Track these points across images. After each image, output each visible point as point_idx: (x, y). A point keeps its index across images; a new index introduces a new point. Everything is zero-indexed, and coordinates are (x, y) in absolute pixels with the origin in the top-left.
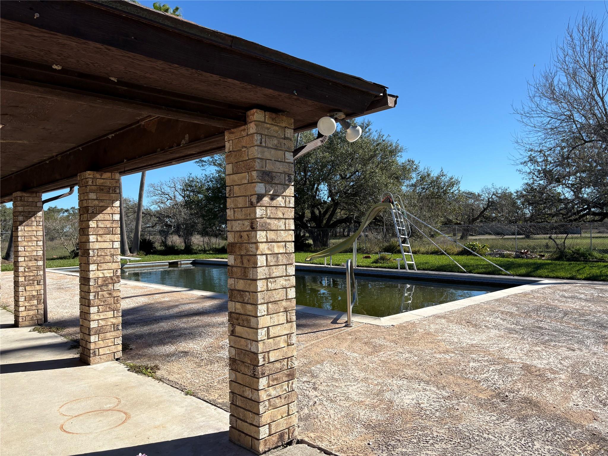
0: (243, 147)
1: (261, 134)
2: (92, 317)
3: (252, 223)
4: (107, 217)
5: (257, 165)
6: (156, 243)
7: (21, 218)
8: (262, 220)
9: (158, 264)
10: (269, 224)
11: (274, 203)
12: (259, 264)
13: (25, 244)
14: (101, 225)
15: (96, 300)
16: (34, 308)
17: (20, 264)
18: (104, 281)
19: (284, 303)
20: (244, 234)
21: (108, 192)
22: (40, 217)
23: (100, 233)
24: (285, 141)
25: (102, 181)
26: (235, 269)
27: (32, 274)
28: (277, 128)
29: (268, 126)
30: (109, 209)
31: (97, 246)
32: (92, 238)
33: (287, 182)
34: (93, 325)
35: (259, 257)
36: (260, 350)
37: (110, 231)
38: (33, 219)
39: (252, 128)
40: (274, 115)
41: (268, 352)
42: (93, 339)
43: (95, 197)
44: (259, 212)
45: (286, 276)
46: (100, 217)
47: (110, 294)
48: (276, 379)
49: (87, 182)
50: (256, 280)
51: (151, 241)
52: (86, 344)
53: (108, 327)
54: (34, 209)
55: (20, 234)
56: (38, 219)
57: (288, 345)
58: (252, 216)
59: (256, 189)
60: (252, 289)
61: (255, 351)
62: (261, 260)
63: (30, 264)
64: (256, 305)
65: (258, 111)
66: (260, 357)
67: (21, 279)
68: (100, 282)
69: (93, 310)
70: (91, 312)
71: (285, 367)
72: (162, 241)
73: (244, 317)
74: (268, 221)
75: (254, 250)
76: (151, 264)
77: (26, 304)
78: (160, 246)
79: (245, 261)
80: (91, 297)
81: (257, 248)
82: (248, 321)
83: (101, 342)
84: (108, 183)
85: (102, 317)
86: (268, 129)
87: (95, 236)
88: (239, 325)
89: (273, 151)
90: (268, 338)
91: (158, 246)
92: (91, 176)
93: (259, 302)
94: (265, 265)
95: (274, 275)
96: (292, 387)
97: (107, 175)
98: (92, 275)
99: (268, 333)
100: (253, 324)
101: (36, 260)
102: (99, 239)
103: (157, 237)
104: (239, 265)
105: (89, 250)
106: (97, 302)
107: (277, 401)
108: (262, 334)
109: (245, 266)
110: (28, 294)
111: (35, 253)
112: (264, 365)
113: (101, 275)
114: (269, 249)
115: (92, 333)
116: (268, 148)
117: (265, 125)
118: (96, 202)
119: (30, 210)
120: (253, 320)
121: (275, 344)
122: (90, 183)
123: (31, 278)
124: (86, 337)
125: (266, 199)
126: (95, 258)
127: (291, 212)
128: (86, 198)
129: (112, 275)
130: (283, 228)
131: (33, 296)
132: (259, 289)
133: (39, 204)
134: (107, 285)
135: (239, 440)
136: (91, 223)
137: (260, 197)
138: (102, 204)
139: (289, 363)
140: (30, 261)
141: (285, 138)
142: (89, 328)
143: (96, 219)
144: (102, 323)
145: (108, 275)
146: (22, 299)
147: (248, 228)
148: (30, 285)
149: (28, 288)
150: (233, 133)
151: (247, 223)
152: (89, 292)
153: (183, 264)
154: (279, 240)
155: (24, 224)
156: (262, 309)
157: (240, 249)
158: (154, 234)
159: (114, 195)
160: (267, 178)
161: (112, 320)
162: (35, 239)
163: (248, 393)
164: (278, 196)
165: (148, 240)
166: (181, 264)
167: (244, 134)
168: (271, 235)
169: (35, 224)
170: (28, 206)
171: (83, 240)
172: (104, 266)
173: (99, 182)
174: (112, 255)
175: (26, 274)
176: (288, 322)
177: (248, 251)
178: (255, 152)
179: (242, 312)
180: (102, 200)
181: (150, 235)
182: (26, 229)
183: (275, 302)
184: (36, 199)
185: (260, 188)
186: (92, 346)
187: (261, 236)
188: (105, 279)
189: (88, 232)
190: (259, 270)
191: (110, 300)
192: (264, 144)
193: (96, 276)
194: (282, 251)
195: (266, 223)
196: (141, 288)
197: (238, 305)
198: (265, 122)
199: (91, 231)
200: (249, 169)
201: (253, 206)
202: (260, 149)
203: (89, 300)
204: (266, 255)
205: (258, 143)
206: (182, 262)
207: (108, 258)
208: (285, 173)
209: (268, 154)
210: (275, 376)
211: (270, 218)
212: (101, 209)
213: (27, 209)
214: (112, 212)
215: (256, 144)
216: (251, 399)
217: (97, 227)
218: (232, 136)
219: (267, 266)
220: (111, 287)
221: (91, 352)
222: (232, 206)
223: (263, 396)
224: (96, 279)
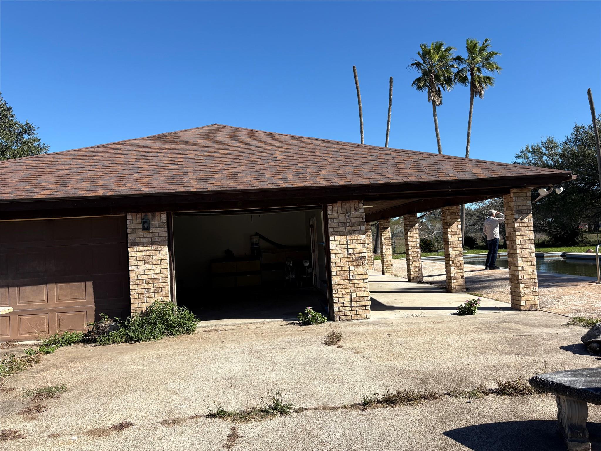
0: (509, 202)
1: (516, 197)
2: (452, 271)
3: (514, 229)
4: (455, 227)
5: (514, 208)
6: (478, 240)
7: (408, 228)
8: (518, 228)
9: (481, 255)
10: (521, 229)
11: (523, 221)
12: (517, 244)
13: (411, 240)
14: (453, 230)
15: (453, 264)
16: (417, 273)
17: (410, 250)
18: (456, 256)
19: (530, 258)
20: (511, 233)
21: (455, 215)
22: (417, 227)
23: (453, 234)
24: (527, 197)
25: (452, 210)
26: (509, 246)
27: (415, 256)
28: (523, 193)
29: (519, 193)
30: (456, 222)
31: (452, 240)
32: (450, 236)
33: (529, 213)
34: (452, 275)
35: (517, 241)
36: (520, 274)
37: (457, 233)
38: (414, 228)
39: (512, 195)
40: (521, 189)
41: (523, 275)
42: (453, 281)
43: (450, 218)
44: (516, 225)
45: (530, 248)
46: (452, 227)
47: (459, 262)
48: (528, 285)
49: (446, 211)
50: (516, 249)
51: (473, 238)
52: (450, 284)
53: (459, 277)
54: (414, 223)
55: (409, 235)
56: (416, 228)
57: (533, 274)
58: (514, 226)
59: (515, 217)
60: (515, 253)
61: (518, 274)
62: (518, 242)
63: (414, 250)
64: (517, 258)
65: (514, 189)
66: (520, 277)
67: (411, 258)
68: (454, 256)
69: (452, 268)
70: (451, 269)
71: (532, 282)
72: (483, 238)
73: (513, 263)
74: (520, 228)
75: (515, 238)
76: (475, 256)
77: (414, 271)
78: (481, 242)
79: (512, 243)
80: (451, 263)
81: (516, 238)
82: (515, 264)
83: (456, 283)
84: (455, 211)
85: (456, 272)
86: (519, 194)
87: (451, 236)
88: (512, 266)
89: (521, 202)
90: (523, 270)
91: (479, 242)
92: (448, 209)
93: (518, 257)
94: (520, 244)
95: (524, 248)
96: (535, 290)
97: (454, 207)
98: (450, 253)
99: (523, 268)
100: (516, 265)
101: (416, 248)
102: (453, 237)
103: (478, 234)
104: (511, 244)
105: (448, 242)
106: (453, 265)
107: (529, 294)
108: (520, 268)
109: (513, 244)
110: (414, 265)
111: (416, 245)
112: (521, 279)
113: (454, 253)
114: (521, 238)
115: (452, 279)
116: (519, 201)
117: (518, 193)
118: (450, 220)
119: (412, 223)
120: (516, 263)
121: (526, 273)
122: (447, 212)
123: (415, 258)
124: (450, 281)
125: (519, 220)
126: (451, 245)
127: (531, 224)
128: (446, 218)
129: (459, 253)
130: (528, 230)
131: (416, 267)
132: (518, 253)
133: (416, 220)
134: (457, 258)
135: (514, 307)
136: (448, 229)
137: (516, 219)
138: (453, 221)
139: (534, 281)
140: (414, 249)
141: (527, 196)
142: (451, 277)
143: (450, 228)
144: (456, 275)
145: (457, 253)
146: (411, 268)
147: (513, 231)
148: (415, 261)
149: (414, 263)
150: (505, 196)
151: (512, 229)
152: (450, 260)
153: (502, 256)
154: (526, 234)
155: (410, 230)
156: (519, 260)
157: (510, 239)
158: (475, 232)
159: (458, 216)
160: (519, 212)
161: (460, 274)
162: (415, 238)
163: (517, 290)
164: (525, 218)
165: (471, 237)
166: (500, 256)
167: (509, 197)
168: (522, 233)
169: (415, 230)
170: (411, 221)
171: (446, 238)
172: (455, 249)
173: (451, 211)
174: (459, 244)
175: (413, 256)
176: (532, 265)
177: (513, 239)
178: (513, 204)
179: (513, 261)
180: (453, 219)
181: (472, 233)
182: (411, 233)
183: (525, 258)
184: (415, 218)
185: (516, 216)
186: (453, 284)
187: (517, 233)
188: (456, 255)
189: (448, 234)
190: (517, 246)
191: (459, 265)
192: (517, 200)
193: (452, 253)
194: (527, 239)
195: (519, 229)
196: (470, 267)
197: (511, 259)
198: (517, 192)
199: (449, 233)
200: (512, 210)
201: (514, 223)
202: (515, 202)
203: (450, 264)
204: (520, 240)
205: (515, 200)
206: (500, 254)
207: (457, 245)
208: (527, 209)
209: (519, 204)
210: (527, 284)
211: (521, 227)
212: (452, 223)
213: (411, 223)
214: (457, 224)
215: (513, 201)
216: (517, 292)
217: (451, 231)
218: (505, 197)
219: (521, 244)
220: (459, 258)
221: (452, 287)
222: (507, 223)
223: (522, 290)
224: (452, 255)
